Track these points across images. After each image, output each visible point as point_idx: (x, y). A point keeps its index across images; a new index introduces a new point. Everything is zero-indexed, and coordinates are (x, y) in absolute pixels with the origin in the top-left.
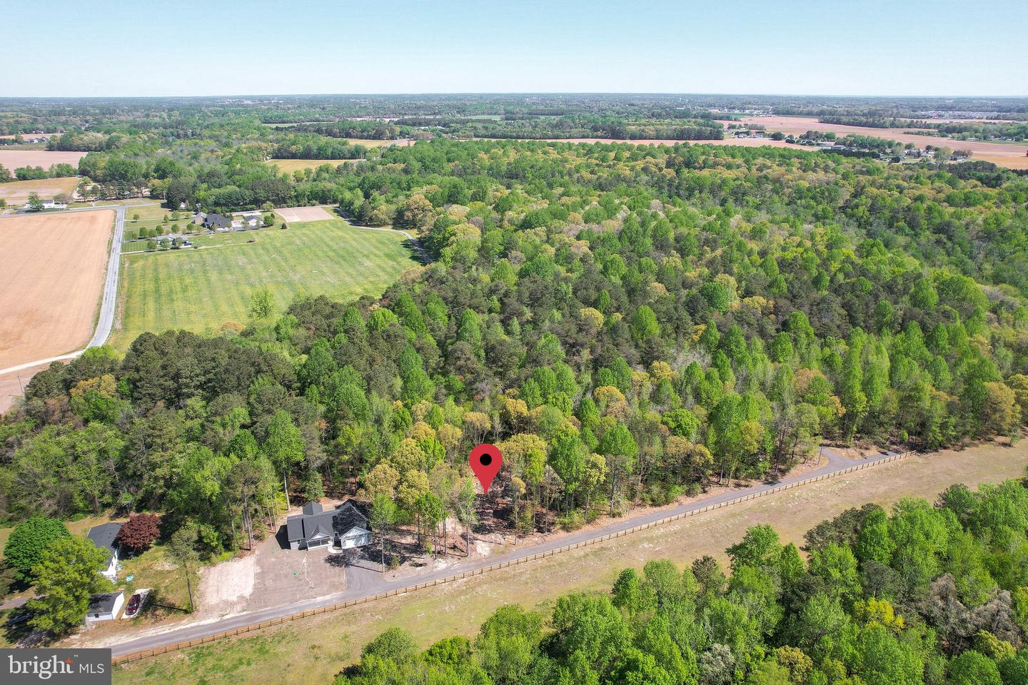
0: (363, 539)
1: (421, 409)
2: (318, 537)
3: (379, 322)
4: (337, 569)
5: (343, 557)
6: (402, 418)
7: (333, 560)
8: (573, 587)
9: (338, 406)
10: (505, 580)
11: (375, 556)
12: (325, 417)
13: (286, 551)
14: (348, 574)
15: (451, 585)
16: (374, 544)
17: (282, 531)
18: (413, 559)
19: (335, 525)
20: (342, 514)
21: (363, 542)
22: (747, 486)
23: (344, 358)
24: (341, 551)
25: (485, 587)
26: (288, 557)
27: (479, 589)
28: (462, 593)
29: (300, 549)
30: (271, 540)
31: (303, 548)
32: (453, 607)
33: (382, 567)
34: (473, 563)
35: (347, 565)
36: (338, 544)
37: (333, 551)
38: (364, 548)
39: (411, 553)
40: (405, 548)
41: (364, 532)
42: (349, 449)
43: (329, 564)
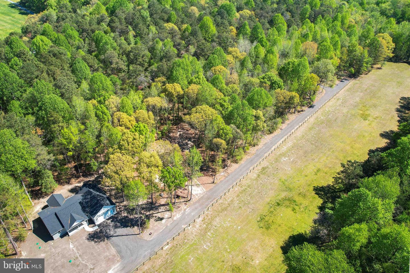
0: (109, 212)
1: (113, 103)
2: (75, 224)
3: (41, 46)
4: (102, 243)
5: (101, 231)
6: (102, 112)
7: (94, 237)
8: (268, 200)
9: (47, 114)
10: (225, 209)
11: (126, 223)
12: (37, 125)
13: (51, 242)
14: (115, 245)
15: (194, 226)
16: (118, 213)
17: (37, 226)
18: (154, 215)
19: (84, 209)
20: (85, 199)
21: (109, 214)
22: (302, 111)
23: (29, 75)
24: (97, 228)
25: (217, 219)
26: (55, 248)
27: (215, 223)
28: (206, 230)
29: (62, 237)
30: (31, 237)
31: (64, 234)
32: (209, 244)
33: (136, 230)
34: (197, 205)
35: (108, 237)
36: (91, 222)
37: (90, 229)
38: (113, 218)
39: (149, 211)
40: (143, 209)
41: (110, 207)
42: (71, 146)
43: (93, 242)
